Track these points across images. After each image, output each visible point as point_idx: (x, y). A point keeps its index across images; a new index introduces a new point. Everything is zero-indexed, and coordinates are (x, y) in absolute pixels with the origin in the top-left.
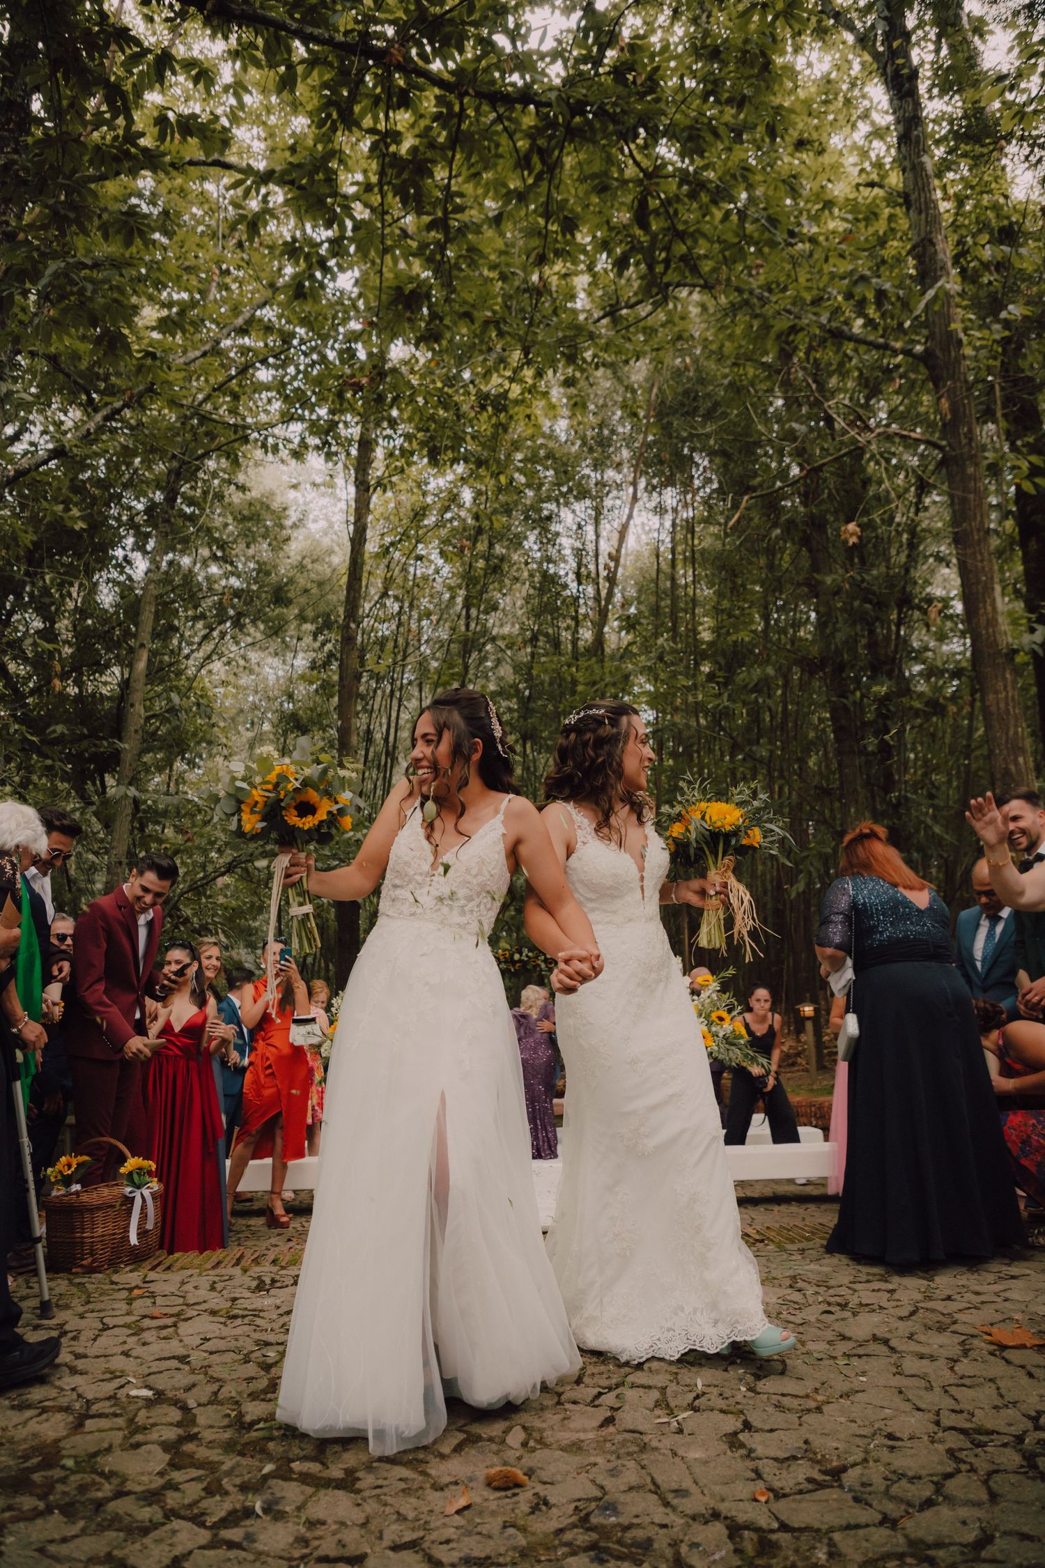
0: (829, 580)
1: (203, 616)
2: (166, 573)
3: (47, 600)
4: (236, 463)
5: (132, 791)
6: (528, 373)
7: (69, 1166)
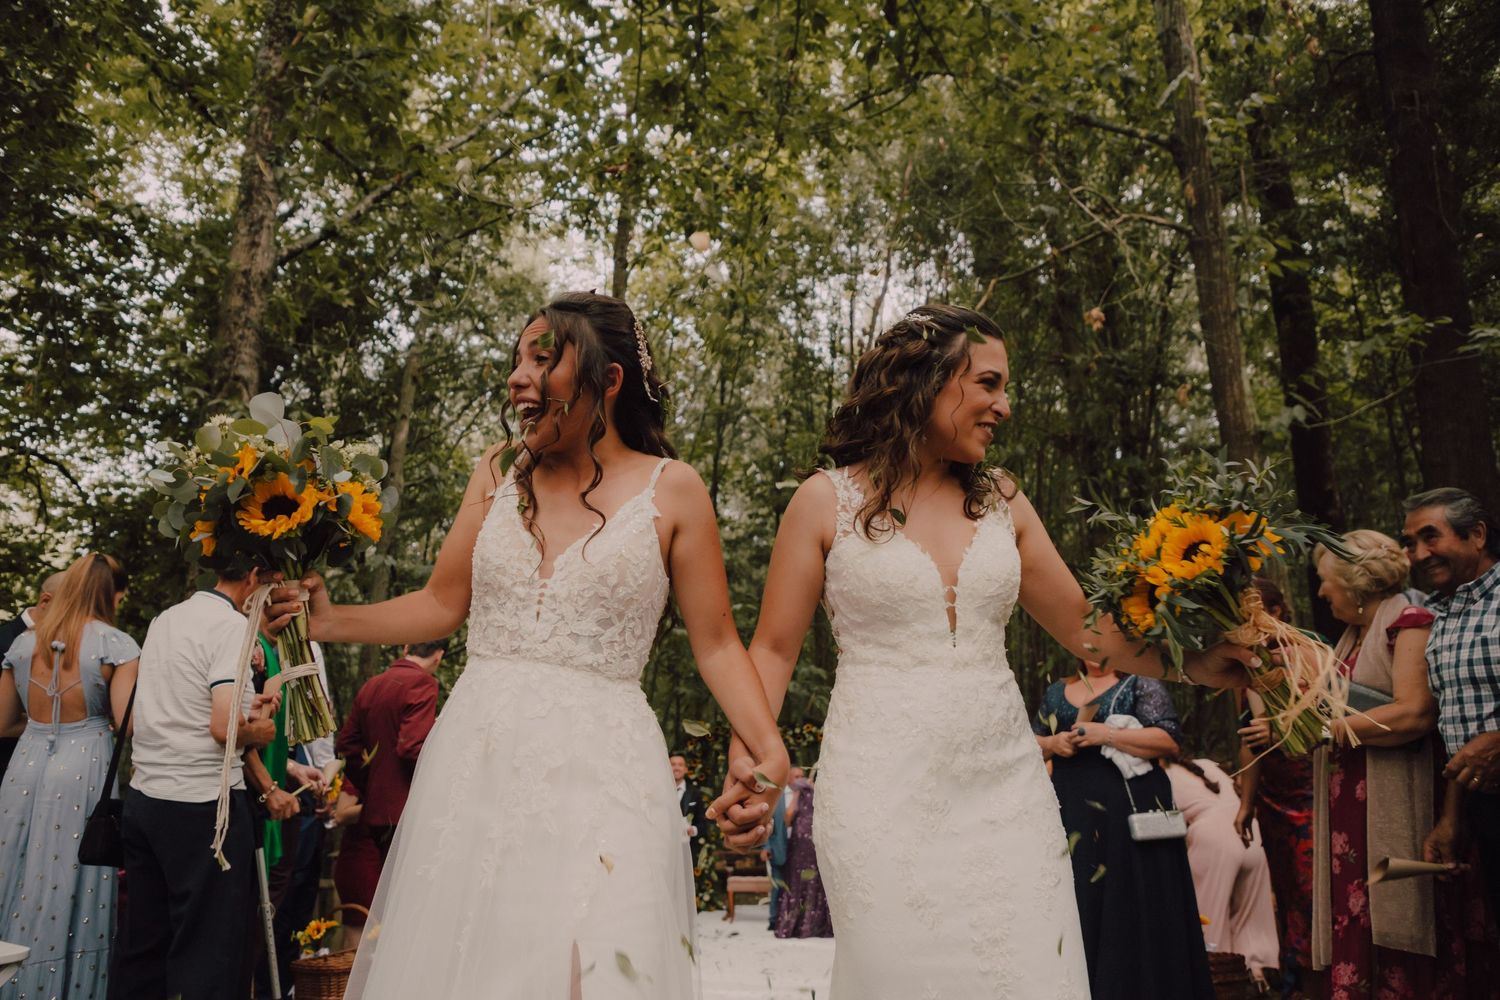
0: (1078, 360)
1: (463, 387)
2: (429, 344)
3: (314, 371)
4: (498, 241)
5: (390, 561)
6: (783, 154)
7: (319, 931)
